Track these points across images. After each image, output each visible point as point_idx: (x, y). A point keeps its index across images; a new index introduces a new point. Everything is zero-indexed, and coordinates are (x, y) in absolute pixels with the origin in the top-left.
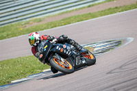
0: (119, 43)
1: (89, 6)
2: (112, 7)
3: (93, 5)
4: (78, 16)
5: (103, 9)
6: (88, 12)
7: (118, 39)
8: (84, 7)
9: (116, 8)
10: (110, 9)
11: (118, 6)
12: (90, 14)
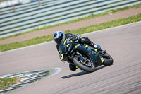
0: (46, 73)
1: (17, 35)
2: (40, 36)
3: (20, 34)
4: (5, 45)
5: (30, 38)
6: (15, 41)
7: (45, 70)
8: (11, 36)
9: (44, 37)
10: (38, 38)
11: (46, 35)
12: (17, 43)
